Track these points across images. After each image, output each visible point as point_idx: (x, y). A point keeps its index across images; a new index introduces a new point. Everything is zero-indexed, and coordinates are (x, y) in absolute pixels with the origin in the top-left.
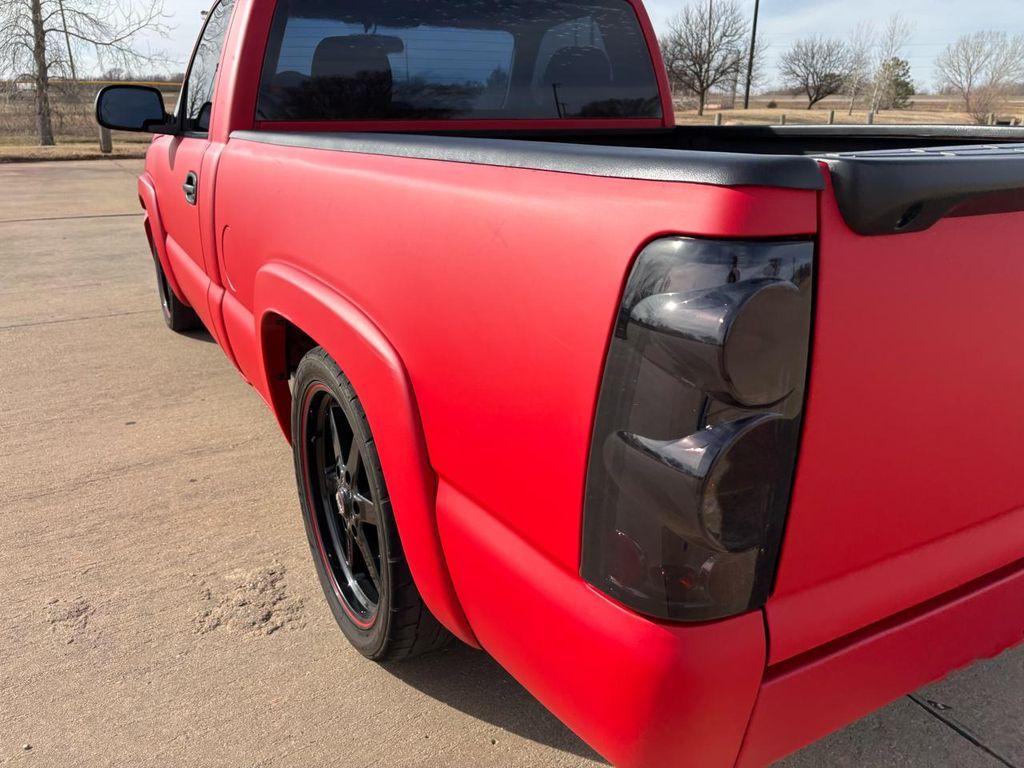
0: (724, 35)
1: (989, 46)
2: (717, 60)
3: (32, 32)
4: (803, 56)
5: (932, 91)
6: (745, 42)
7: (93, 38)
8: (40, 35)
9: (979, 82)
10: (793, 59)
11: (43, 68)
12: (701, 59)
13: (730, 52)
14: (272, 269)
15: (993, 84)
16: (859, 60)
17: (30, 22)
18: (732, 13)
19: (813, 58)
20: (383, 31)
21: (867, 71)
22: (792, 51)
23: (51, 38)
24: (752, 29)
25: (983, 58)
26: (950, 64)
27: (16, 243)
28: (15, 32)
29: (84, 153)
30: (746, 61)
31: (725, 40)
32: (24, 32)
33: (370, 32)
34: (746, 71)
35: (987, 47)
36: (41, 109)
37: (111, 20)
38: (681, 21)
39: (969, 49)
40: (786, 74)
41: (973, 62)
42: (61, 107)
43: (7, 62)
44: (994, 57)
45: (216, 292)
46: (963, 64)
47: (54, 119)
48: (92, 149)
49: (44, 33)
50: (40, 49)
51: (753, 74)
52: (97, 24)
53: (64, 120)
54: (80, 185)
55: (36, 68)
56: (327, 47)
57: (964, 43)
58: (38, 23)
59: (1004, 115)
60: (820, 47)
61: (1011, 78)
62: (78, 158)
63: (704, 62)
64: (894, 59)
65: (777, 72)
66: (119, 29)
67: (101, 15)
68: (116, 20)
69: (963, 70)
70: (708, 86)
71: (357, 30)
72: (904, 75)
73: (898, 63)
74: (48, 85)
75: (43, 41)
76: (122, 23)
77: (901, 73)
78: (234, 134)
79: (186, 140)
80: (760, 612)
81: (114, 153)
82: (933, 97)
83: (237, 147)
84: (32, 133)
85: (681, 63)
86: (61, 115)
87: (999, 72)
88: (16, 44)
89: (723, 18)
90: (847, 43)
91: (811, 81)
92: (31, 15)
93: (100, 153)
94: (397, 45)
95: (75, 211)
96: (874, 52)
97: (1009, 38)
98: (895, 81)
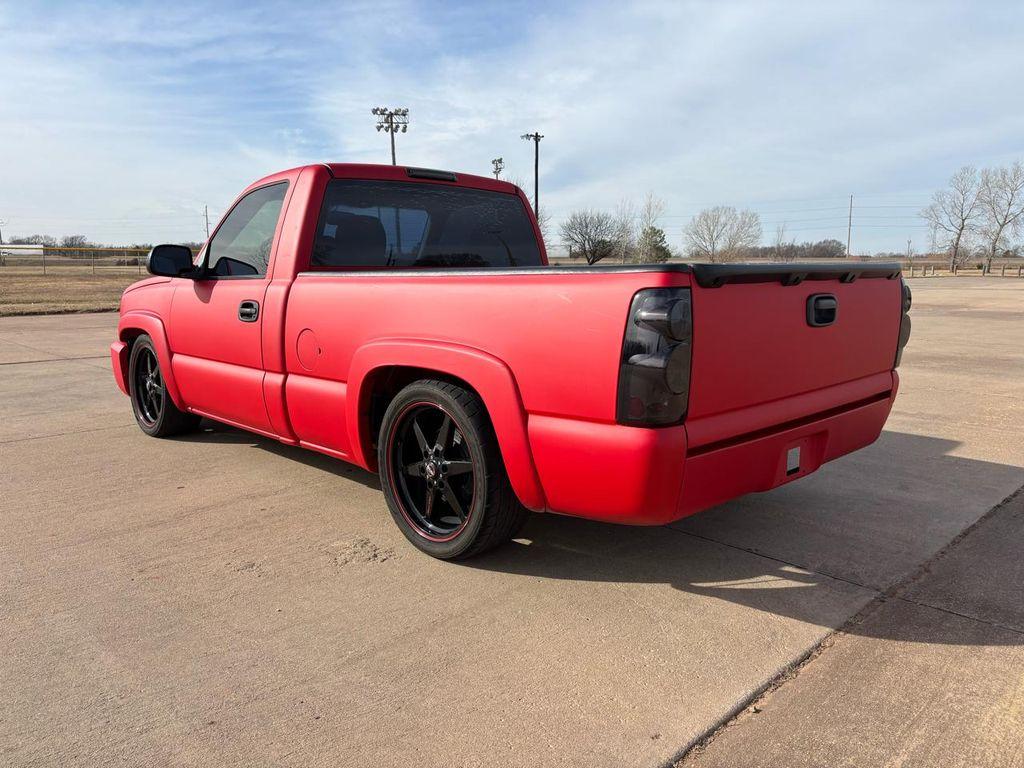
4: (579, 226)
5: (685, 254)
9: (720, 246)
10: (570, 228)
15: (731, 248)
16: (624, 229)
19: (587, 227)
21: (631, 238)
22: (569, 221)
25: (720, 228)
26: (696, 233)
35: (723, 219)
39: (709, 221)
40: (566, 240)
41: (714, 231)
44: (729, 227)
45: (276, 379)
46: (706, 232)
57: (705, 216)
60: (592, 218)
61: (744, 244)
64: (652, 228)
65: (559, 239)
69: (707, 237)
72: (661, 241)
73: (655, 232)
77: (659, 239)
80: (682, 427)
82: (686, 259)
83: (311, 281)
87: (733, 240)
90: (614, 215)
91: (587, 246)
96: (637, 222)
97: (738, 213)
98: (655, 246)
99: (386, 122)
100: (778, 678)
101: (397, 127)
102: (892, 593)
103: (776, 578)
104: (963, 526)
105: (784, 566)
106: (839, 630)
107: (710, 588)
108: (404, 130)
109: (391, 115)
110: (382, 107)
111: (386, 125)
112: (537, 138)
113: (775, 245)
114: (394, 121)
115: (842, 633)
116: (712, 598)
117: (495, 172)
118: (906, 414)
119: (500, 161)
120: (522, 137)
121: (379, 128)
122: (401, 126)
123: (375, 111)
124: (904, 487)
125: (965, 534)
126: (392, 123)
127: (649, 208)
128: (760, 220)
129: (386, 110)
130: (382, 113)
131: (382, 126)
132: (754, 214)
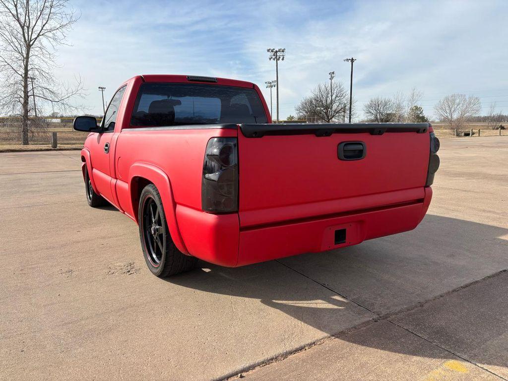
0: (336, 96)
1: (458, 100)
2: (335, 107)
3: (23, 96)
4: (375, 106)
5: (437, 121)
6: (346, 100)
7: (51, 99)
8: (26, 97)
9: (455, 116)
10: (370, 106)
11: (26, 111)
12: (327, 107)
13: (340, 104)
14: (136, 164)
15: (462, 117)
16: (399, 107)
17: (23, 92)
18: (340, 87)
19: (378, 106)
20: (174, 98)
21: (403, 112)
22: (369, 103)
23: (31, 99)
24: (350, 94)
25: (456, 106)
26: (442, 108)
27: (22, 181)
28: (15, 96)
29: (44, 148)
30: (348, 107)
31: (337, 99)
32: (19, 96)
33: (170, 98)
34: (348, 112)
35: (457, 101)
36: (24, 129)
37: (59, 92)
38: (317, 91)
39: (450, 102)
40: (367, 113)
41: (452, 107)
42: (33, 129)
43: (10, 109)
44: (461, 105)
45: (114, 181)
46: (447, 108)
47: (30, 134)
48: (48, 147)
49: (28, 97)
50: (26, 103)
51: (352, 113)
52: (53, 93)
53: (34, 135)
54: (43, 160)
55: (23, 111)
56: (154, 104)
57: (447, 99)
58: (26, 92)
59: (467, 130)
60: (381, 101)
61: (470, 114)
62: (41, 150)
63: (329, 108)
64: (415, 107)
65: (363, 112)
66: (63, 95)
67: (55, 89)
68: (61, 91)
69: (448, 111)
70: (331, 118)
71: (165, 98)
72: (420, 113)
73: (417, 108)
74: (28, 119)
75: (28, 100)
76: (65, 92)
77: (419, 112)
78: (123, 130)
79: (104, 134)
80: (237, 214)
81: (58, 148)
82: (437, 123)
83: (125, 133)
84: (19, 140)
85: (318, 108)
86: (33, 132)
87: (464, 112)
88: (15, 101)
89: (336, 89)
90: (393, 100)
91: (378, 116)
92: (23, 89)
93: (52, 148)
94: (179, 103)
95: (44, 170)
96: (405, 104)
97: (467, 97)
98: (417, 116)
99: (274, 55)
100: (272, 359)
101: (279, 58)
102: (386, 317)
103: (324, 302)
104: (468, 281)
105: (334, 295)
106: (333, 336)
107: (281, 304)
108: (283, 59)
109: (277, 52)
110: (272, 48)
111: (274, 57)
112: (352, 60)
113: (488, 115)
114: (278, 55)
115: (333, 338)
116: (276, 310)
117: (330, 79)
118: (494, 213)
119: (333, 73)
120: (344, 60)
121: (270, 59)
122: (281, 57)
123: (268, 51)
124: (452, 256)
125: (467, 286)
126: (277, 56)
127: (413, 95)
128: (480, 101)
129: (274, 49)
130: (272, 51)
131: (272, 58)
132: (477, 98)
